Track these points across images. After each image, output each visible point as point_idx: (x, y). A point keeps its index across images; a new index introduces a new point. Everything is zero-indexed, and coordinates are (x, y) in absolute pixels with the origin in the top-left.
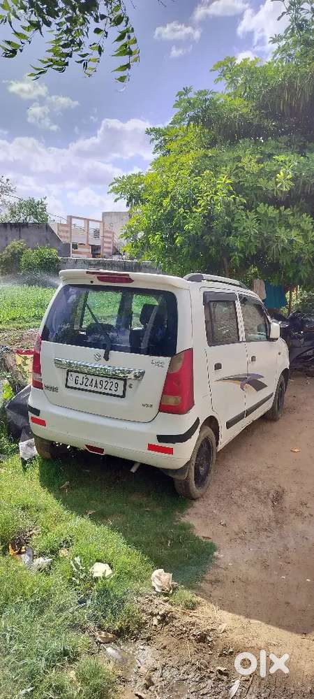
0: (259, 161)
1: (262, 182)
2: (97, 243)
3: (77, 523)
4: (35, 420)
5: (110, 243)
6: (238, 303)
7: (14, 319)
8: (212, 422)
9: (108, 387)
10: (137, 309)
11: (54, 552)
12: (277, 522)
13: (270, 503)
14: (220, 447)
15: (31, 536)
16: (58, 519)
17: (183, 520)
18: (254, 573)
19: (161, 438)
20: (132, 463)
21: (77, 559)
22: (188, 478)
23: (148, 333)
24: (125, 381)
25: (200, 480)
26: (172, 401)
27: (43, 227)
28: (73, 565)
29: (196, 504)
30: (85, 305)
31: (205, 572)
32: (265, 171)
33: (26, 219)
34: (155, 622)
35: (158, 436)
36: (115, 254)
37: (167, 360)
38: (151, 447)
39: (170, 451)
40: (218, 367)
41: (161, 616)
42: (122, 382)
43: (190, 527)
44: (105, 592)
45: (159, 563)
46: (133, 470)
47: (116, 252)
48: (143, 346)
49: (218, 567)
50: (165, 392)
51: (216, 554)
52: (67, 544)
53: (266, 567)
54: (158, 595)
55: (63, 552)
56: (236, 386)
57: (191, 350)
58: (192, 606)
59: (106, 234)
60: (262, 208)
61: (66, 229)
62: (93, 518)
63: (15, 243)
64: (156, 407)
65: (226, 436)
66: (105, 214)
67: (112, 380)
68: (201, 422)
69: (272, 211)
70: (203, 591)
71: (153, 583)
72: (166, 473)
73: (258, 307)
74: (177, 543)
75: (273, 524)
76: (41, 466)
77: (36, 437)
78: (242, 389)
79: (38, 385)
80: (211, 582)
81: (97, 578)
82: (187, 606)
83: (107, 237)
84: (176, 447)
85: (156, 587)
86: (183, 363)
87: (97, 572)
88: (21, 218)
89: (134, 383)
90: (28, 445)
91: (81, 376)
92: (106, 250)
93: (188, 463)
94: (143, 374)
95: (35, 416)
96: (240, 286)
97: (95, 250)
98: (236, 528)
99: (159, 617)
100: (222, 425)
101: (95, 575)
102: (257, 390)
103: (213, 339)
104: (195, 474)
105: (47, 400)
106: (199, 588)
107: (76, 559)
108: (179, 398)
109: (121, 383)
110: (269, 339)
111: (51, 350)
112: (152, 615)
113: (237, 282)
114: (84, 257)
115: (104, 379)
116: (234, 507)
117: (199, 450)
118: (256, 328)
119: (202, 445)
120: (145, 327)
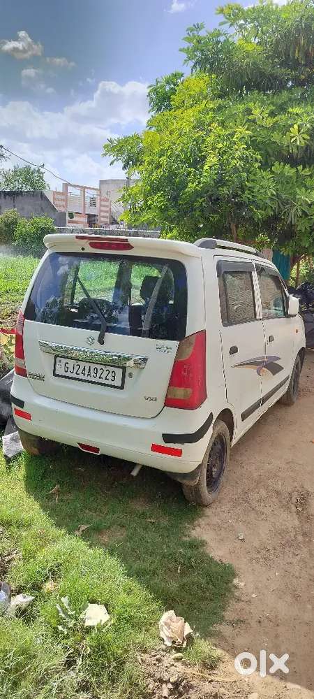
0: (272, 114)
1: (276, 137)
2: (93, 211)
3: (67, 544)
4: (18, 413)
5: (107, 212)
6: (255, 274)
7: (7, 292)
8: (226, 416)
9: (104, 376)
10: (137, 281)
11: (36, 587)
12: (304, 534)
13: (294, 508)
14: (234, 442)
15: (9, 562)
16: (43, 540)
17: (194, 533)
18: (284, 608)
19: (168, 438)
20: (133, 465)
21: (65, 600)
22: (199, 484)
23: (150, 311)
24: (124, 369)
25: (212, 482)
26: (180, 393)
27: (38, 195)
28: (60, 609)
29: (208, 511)
30: (76, 278)
31: (223, 608)
32: (279, 126)
33: (22, 188)
34: (165, 693)
35: (163, 434)
36: (112, 224)
37: (174, 344)
38: (156, 448)
39: (178, 453)
40: (234, 350)
41: (172, 684)
42: (121, 371)
43: (203, 543)
44: (101, 649)
45: (169, 602)
46: (135, 473)
47: (114, 222)
48: (145, 327)
49: (239, 600)
50: (171, 383)
51: (235, 581)
52: (54, 574)
53: (296, 598)
54: (168, 650)
55: (49, 586)
56: (252, 371)
57: (203, 333)
58: (210, 665)
59: (103, 203)
60: (277, 167)
61: (63, 197)
62: (86, 536)
63: (9, 212)
64: (161, 401)
65: (241, 428)
66: (102, 182)
67: (108, 368)
68: (215, 418)
69: (289, 171)
70: (224, 638)
71: (161, 632)
72: (172, 477)
73: (275, 278)
74: (188, 568)
75: (300, 538)
76: (28, 466)
77: (21, 431)
78: (259, 375)
79: (22, 372)
80: (232, 623)
81: (90, 627)
82: (205, 665)
83: (104, 206)
84: (185, 447)
85: (165, 639)
86: (194, 349)
87: (90, 618)
88: (16, 186)
89: (135, 372)
90: (12, 439)
91: (71, 363)
92: (102, 219)
93: (200, 466)
94: (145, 360)
95: (19, 408)
96: (256, 254)
97: (92, 220)
98: (256, 544)
99: (170, 686)
100: (237, 417)
101: (88, 623)
102: (274, 374)
103: (229, 318)
104: (208, 477)
105: (32, 390)
106: (218, 634)
107: (63, 599)
108: (189, 391)
109: (119, 372)
110: (287, 315)
111: (35, 331)
112: (161, 681)
113: (253, 250)
114: (80, 226)
115: (99, 367)
116: (252, 515)
117: (212, 449)
118: (272, 302)
119: (214, 444)
120: (147, 303)
